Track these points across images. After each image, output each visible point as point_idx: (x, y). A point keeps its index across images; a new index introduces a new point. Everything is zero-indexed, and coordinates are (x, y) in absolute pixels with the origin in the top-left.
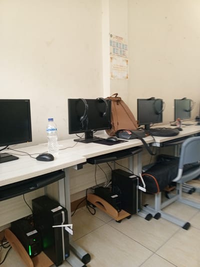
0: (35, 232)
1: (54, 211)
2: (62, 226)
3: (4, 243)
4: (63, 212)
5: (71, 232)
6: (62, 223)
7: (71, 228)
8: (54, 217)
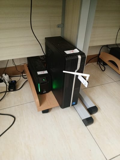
0: (46, 72)
1: (68, 52)
2: (75, 73)
3: (23, 75)
4: (80, 57)
5: (85, 83)
6: (76, 71)
7: (87, 79)
8: (67, 60)
